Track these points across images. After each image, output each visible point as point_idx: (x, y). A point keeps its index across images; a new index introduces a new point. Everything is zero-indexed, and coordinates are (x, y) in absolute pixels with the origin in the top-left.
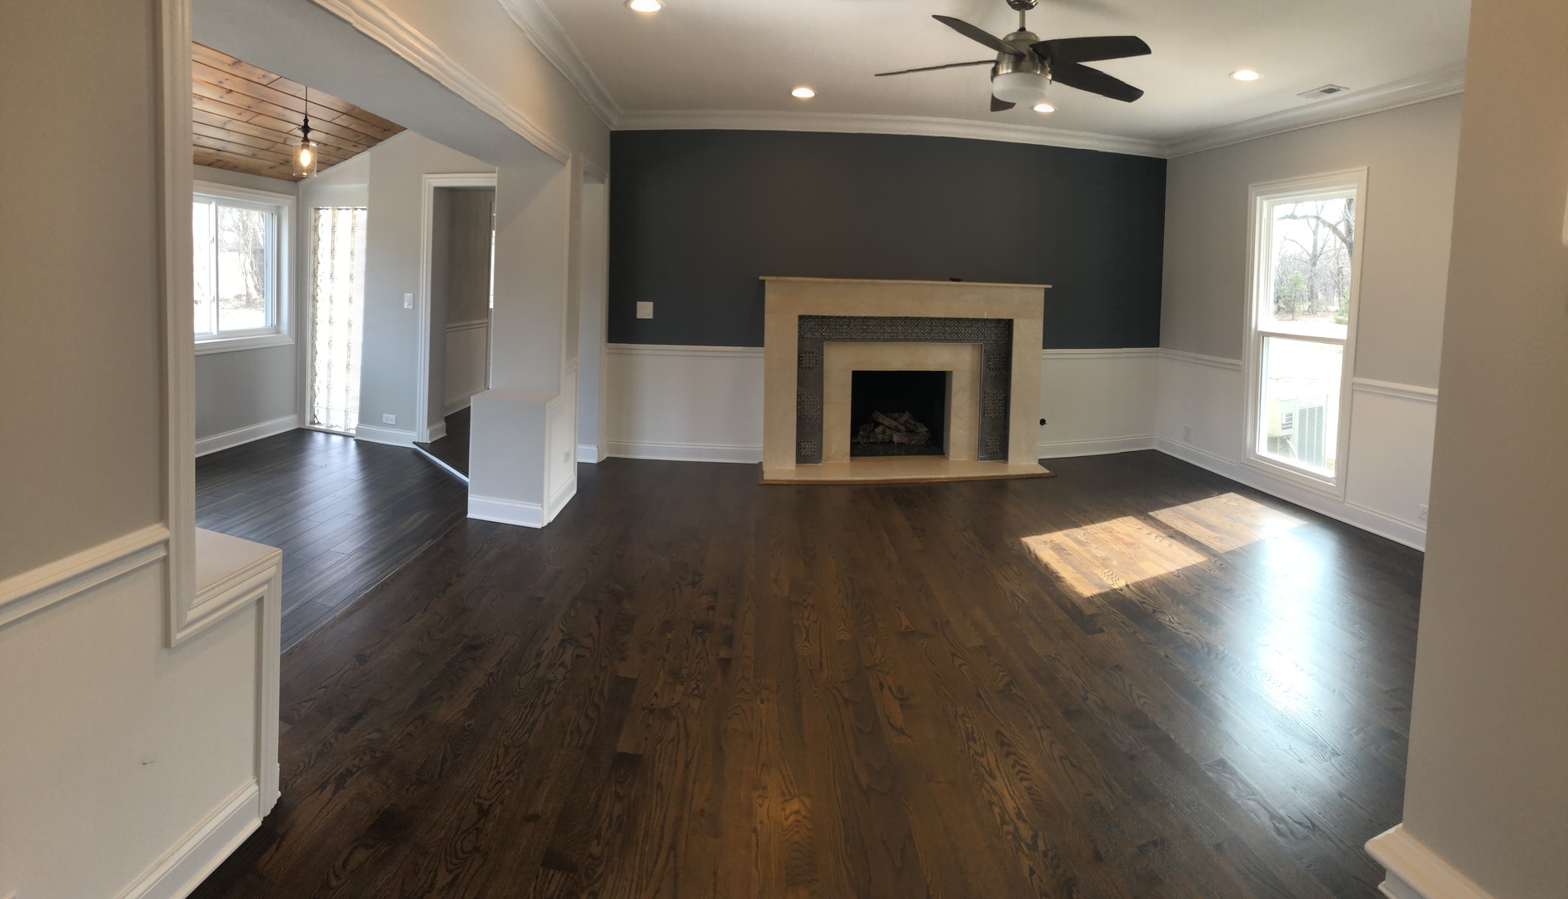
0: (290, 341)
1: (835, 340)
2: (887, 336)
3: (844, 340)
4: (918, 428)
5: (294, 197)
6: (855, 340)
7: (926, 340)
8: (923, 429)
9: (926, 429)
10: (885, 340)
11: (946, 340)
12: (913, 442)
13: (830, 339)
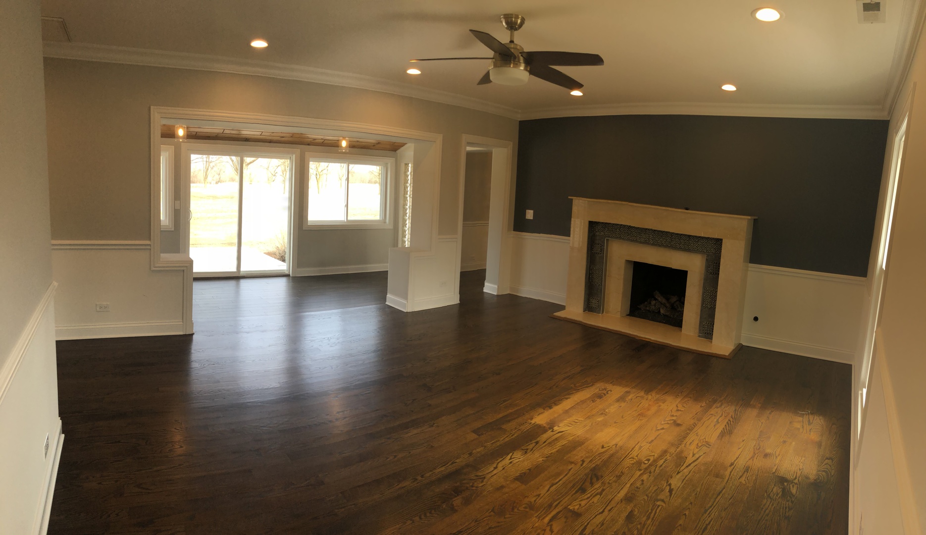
0: (391, 227)
1: (612, 238)
2: (643, 240)
3: (617, 238)
5: (394, 159)
6: (624, 239)
13: (609, 237)
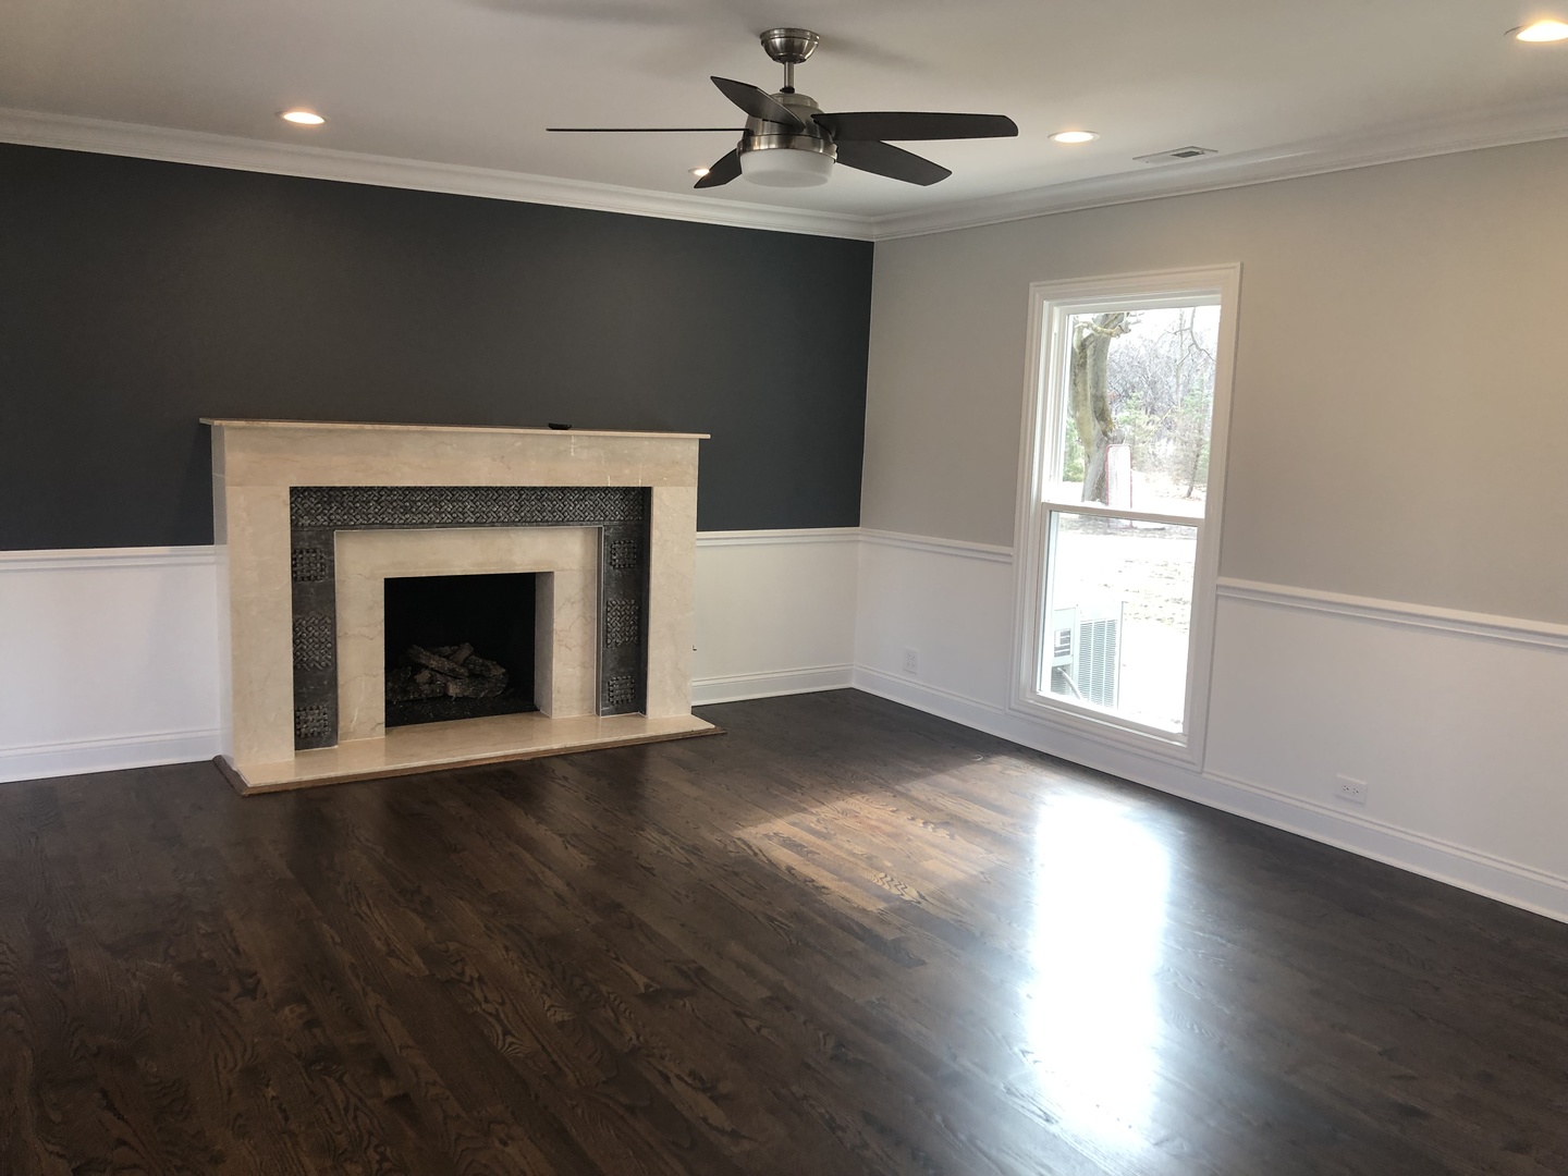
1: (353, 527)
2: (447, 518)
3: (370, 526)
4: (489, 670)
6: (392, 526)
7: (512, 523)
8: (499, 671)
9: (504, 670)
10: (443, 525)
11: (544, 522)
12: (482, 695)
13: (345, 526)
